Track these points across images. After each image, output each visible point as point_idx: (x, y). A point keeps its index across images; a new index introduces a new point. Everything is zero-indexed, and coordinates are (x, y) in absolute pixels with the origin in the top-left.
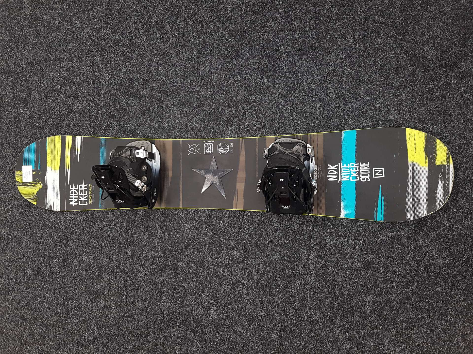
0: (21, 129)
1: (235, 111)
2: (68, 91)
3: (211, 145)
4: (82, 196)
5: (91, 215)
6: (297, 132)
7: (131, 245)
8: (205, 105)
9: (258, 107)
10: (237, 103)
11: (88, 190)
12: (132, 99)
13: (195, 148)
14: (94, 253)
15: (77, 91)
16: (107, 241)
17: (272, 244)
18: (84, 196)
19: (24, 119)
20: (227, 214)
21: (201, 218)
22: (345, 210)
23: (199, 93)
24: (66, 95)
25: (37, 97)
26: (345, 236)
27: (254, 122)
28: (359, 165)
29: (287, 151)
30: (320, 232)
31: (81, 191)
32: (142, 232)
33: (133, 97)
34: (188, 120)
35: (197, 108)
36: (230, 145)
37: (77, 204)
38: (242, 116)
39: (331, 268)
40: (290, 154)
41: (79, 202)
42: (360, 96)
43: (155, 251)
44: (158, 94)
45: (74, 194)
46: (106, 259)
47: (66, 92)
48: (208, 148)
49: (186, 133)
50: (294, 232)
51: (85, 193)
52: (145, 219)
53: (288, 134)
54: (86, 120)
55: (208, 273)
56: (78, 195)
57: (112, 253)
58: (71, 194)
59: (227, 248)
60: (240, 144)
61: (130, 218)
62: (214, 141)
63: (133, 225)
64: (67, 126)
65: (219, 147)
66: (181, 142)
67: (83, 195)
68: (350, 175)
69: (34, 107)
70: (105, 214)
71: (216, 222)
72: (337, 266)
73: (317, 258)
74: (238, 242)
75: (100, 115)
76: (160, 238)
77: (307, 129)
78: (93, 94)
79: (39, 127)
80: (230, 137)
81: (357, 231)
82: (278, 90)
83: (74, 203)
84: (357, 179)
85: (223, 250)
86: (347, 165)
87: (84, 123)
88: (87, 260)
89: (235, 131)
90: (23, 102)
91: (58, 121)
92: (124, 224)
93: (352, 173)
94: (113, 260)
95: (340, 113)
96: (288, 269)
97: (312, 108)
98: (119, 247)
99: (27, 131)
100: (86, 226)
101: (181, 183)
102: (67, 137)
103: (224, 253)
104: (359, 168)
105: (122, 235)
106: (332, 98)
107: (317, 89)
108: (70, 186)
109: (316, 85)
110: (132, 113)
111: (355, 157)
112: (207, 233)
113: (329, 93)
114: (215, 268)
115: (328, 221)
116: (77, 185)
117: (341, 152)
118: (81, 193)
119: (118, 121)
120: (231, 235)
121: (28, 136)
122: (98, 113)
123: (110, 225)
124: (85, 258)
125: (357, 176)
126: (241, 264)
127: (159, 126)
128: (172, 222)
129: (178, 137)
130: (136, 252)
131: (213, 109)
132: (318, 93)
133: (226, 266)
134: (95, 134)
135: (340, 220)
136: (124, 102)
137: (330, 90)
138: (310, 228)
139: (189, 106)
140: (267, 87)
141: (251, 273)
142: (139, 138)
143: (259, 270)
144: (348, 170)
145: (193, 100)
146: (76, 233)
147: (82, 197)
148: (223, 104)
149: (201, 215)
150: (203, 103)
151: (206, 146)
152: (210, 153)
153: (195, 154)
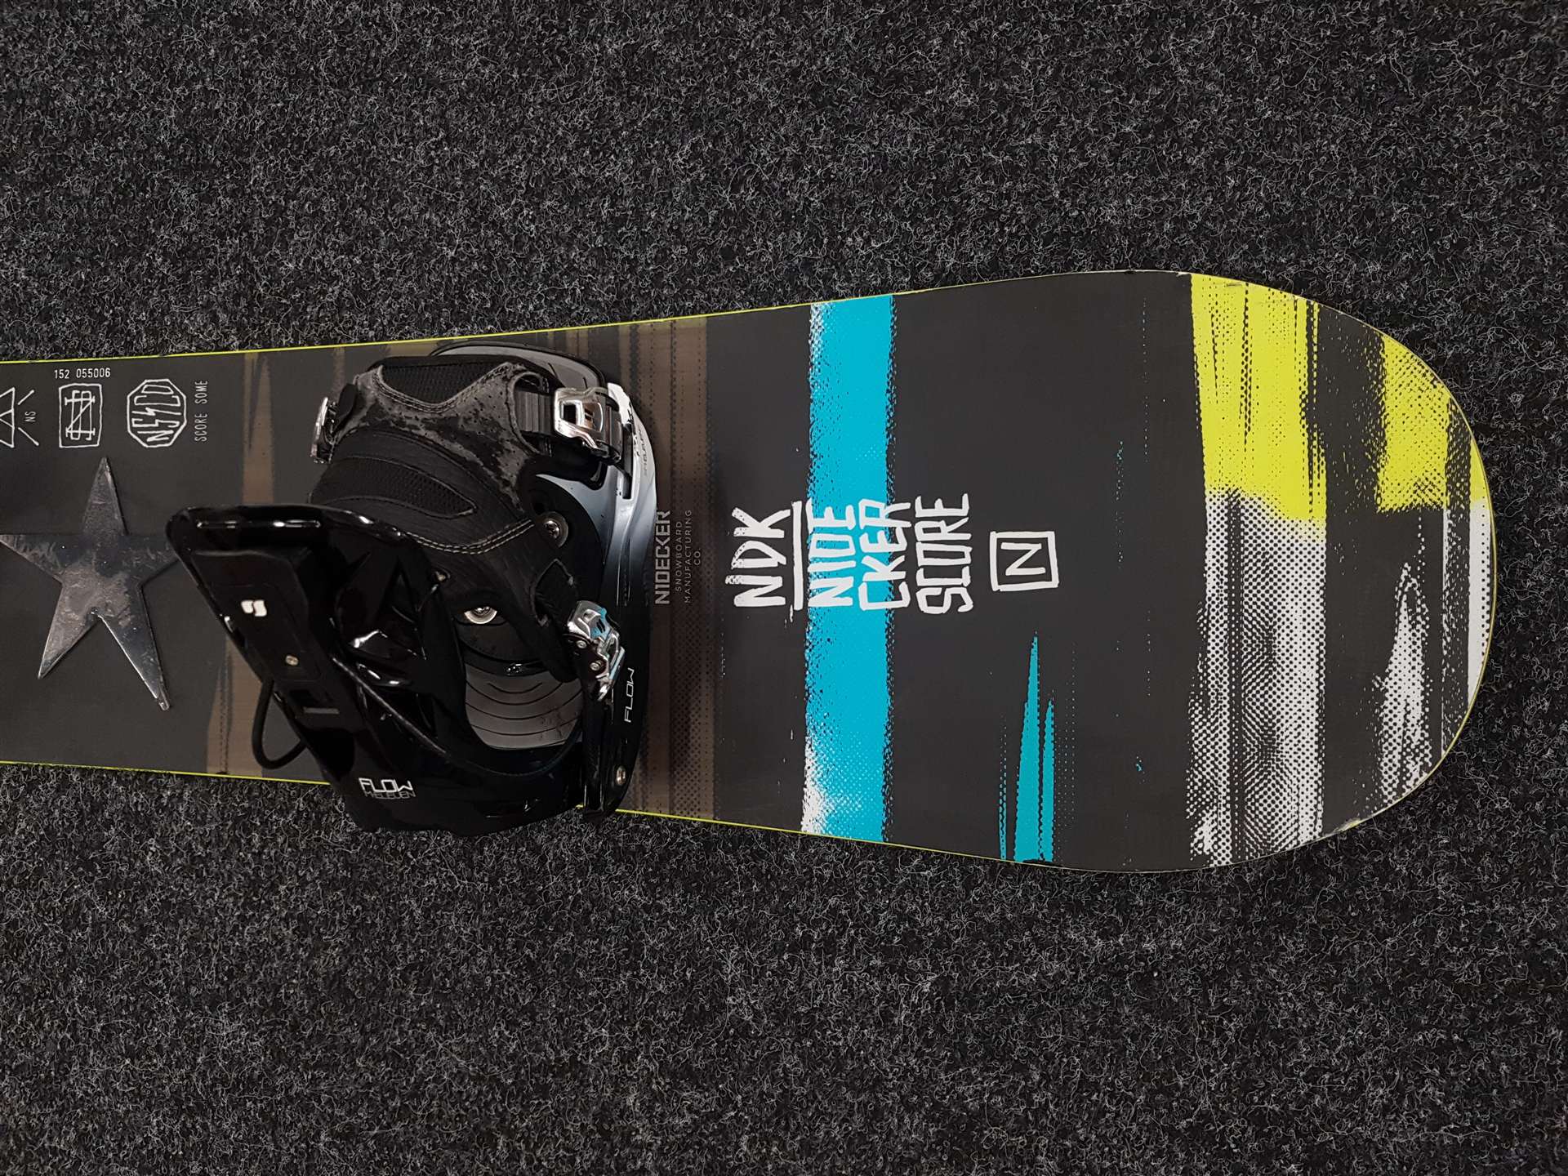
1: (233, 194)
3: (95, 391)
6: (564, 316)
8: (80, 167)
9: (352, 166)
10: (239, 145)
13: (12, 411)
17: (424, 983)
20: (180, 797)
21: (46, 822)
22: (831, 786)
23: (47, 95)
26: (829, 946)
27: (331, 258)
28: (908, 515)
29: (415, 414)
30: (688, 918)
35: (37, 186)
36: (191, 393)
38: (268, 222)
39: (751, 1143)
40: (432, 435)
42: (920, 90)
48: (77, 412)
50: (547, 914)
53: (514, 327)
55: (82, 1136)
59: (182, 998)
60: (248, 390)
62: (107, 373)
65: (133, 407)
68: (858, 572)
71: (127, 843)
72: (787, 1128)
73: (673, 1075)
74: (240, 967)
77: (620, 296)
80: (199, 349)
81: (902, 917)
82: (462, 67)
84: (898, 597)
85: (162, 1009)
86: (840, 514)
89: (226, 310)
93: (867, 561)
95: (803, 193)
96: (510, 1134)
97: (650, 168)
103: (166, 1028)
104: (910, 534)
106: (761, 105)
107: (674, 55)
109: (671, 26)
111: (889, 460)
112: (78, 904)
113: (745, 77)
114: (121, 1110)
115: (733, 851)
117: (807, 436)
120: (201, 922)
125: (897, 583)
126: (255, 1094)
131: (117, 185)
132: (679, 75)
133: (179, 1102)
135: (804, 849)
137: (748, 54)
138: (634, 894)
140: (401, 50)
141: (311, 1152)
143: (349, 1135)
144: (845, 545)
148: (167, 158)
149: (46, 802)
150: (67, 157)
151: (67, 401)
152: (89, 439)
153: (12, 446)
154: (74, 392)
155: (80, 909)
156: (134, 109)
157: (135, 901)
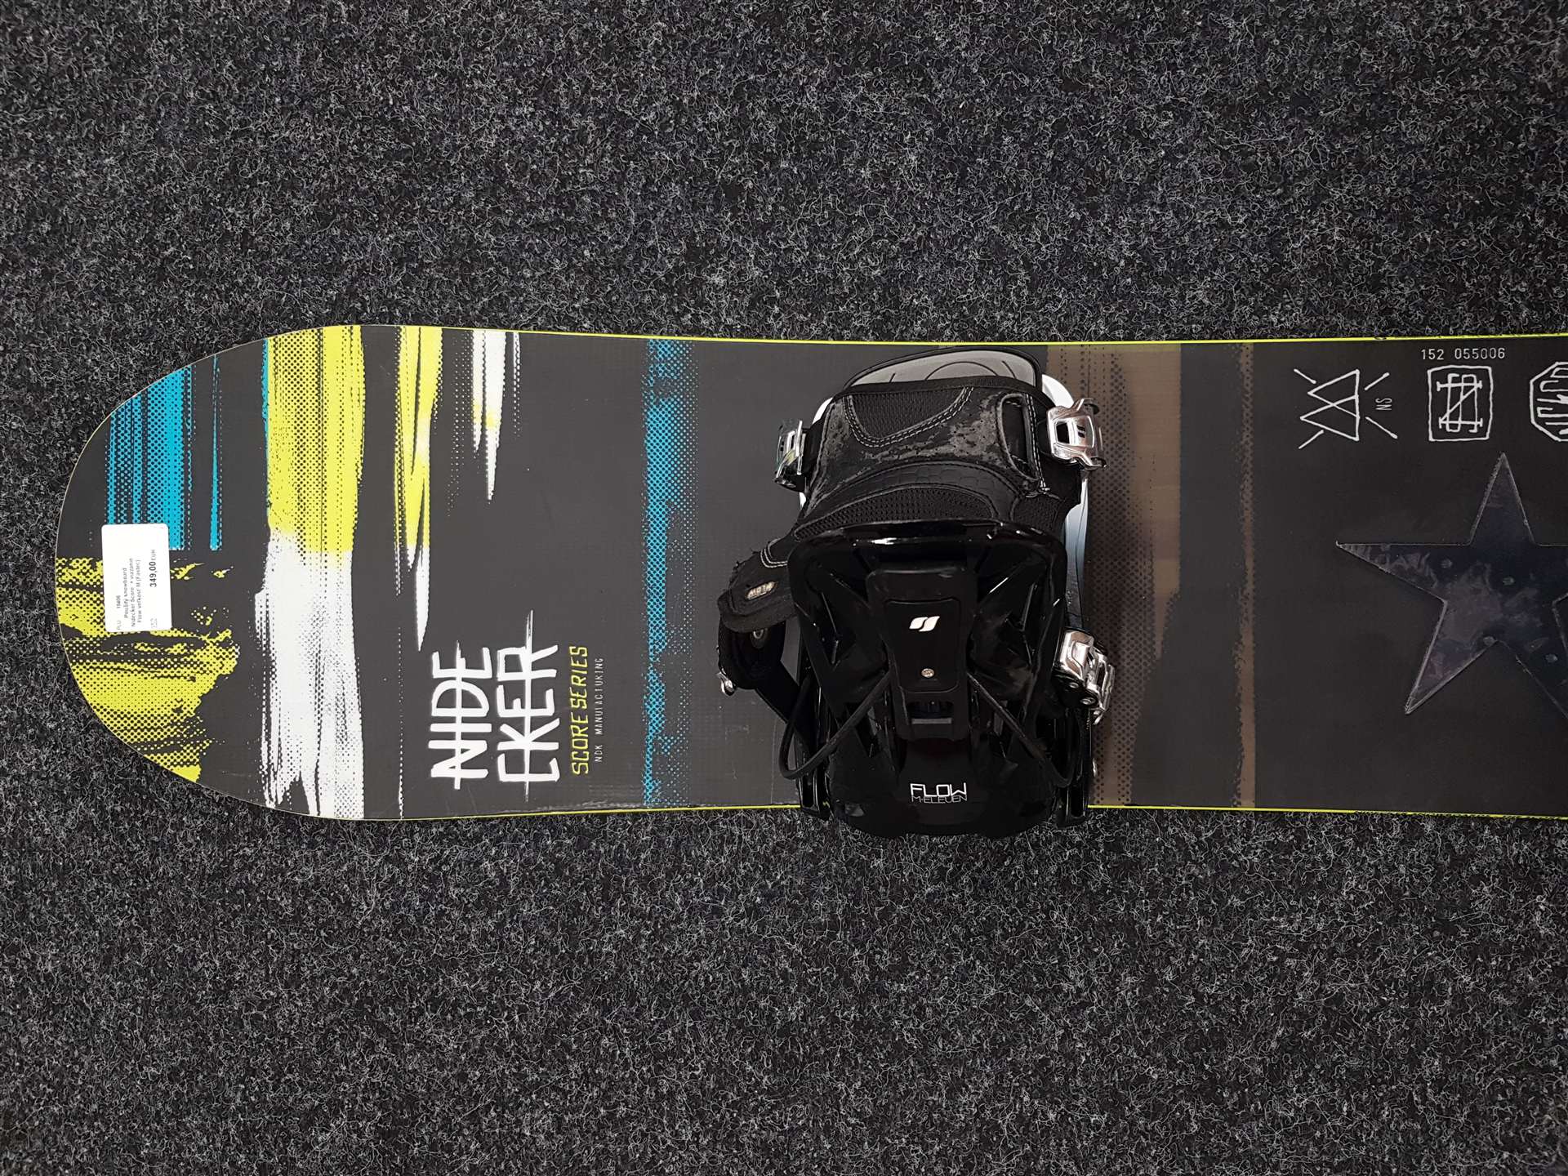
0: (71, 287)
2: (400, 38)
3: (1482, 376)
4: (517, 724)
5: (581, 845)
7: (867, 1050)
8: (1414, 110)
11: (561, 687)
12: (867, 75)
13: (1356, 397)
14: (605, 1096)
15: (470, 37)
16: (695, 1015)
18: (537, 723)
19: (93, 224)
21: (1386, 879)
24: (392, 60)
25: (185, 76)
31: (514, 691)
32: (950, 960)
33: (872, 65)
34: (1287, 208)
35: (1352, 131)
37: (482, 774)
41: (501, 760)
43: (1043, 1091)
44: (1062, 39)
45: (459, 712)
46: (687, 1136)
47: (392, 41)
48: (1455, 398)
49: (1272, 301)
51: (538, 703)
52: (965, 879)
54: (538, 226)
56: (492, 717)
57: (732, 1096)
58: (436, 712)
61: (863, 868)
62: (1501, 353)
63: (885, 915)
64: (400, 263)
65: (1538, 394)
66: (1245, 362)
67: (528, 713)
69: (163, 143)
70: (677, 845)
71: (1504, 902)
75: (634, 186)
76: (1084, 1005)
78: (586, 53)
79: (199, 274)
83: (465, 766)
87: (521, 245)
88: (549, 1136)
90: (83, 116)
91: (336, 232)
92: (818, 904)
94: (740, 1146)
98: (784, 1063)
99: (117, 304)
100: (546, 914)
101: (1248, 640)
102: (409, 334)
105: (802, 982)
108: (436, 657)
110: (865, 173)
112: (1431, 974)
116: (486, 651)
118: (508, 706)
119: (765, 227)
121: (127, 331)
122: (620, 180)
123: (718, 912)
124: (536, 1124)
127: (1069, 257)
128: (1171, 902)
129: (1206, 326)
130: (908, 1092)
134: (602, 317)
136: (811, 100)
139: (1291, 115)
142: (922, 338)
145: (1319, 76)
146: (472, 958)
147: (521, 731)
148: (1547, 101)
149: (1386, 857)
150: (1394, 97)
151: (1439, 386)
152: (1475, 430)
153: (1357, 439)
154: (1450, 376)
155: (1433, 979)
156: (1494, 41)
157: (1514, 968)
